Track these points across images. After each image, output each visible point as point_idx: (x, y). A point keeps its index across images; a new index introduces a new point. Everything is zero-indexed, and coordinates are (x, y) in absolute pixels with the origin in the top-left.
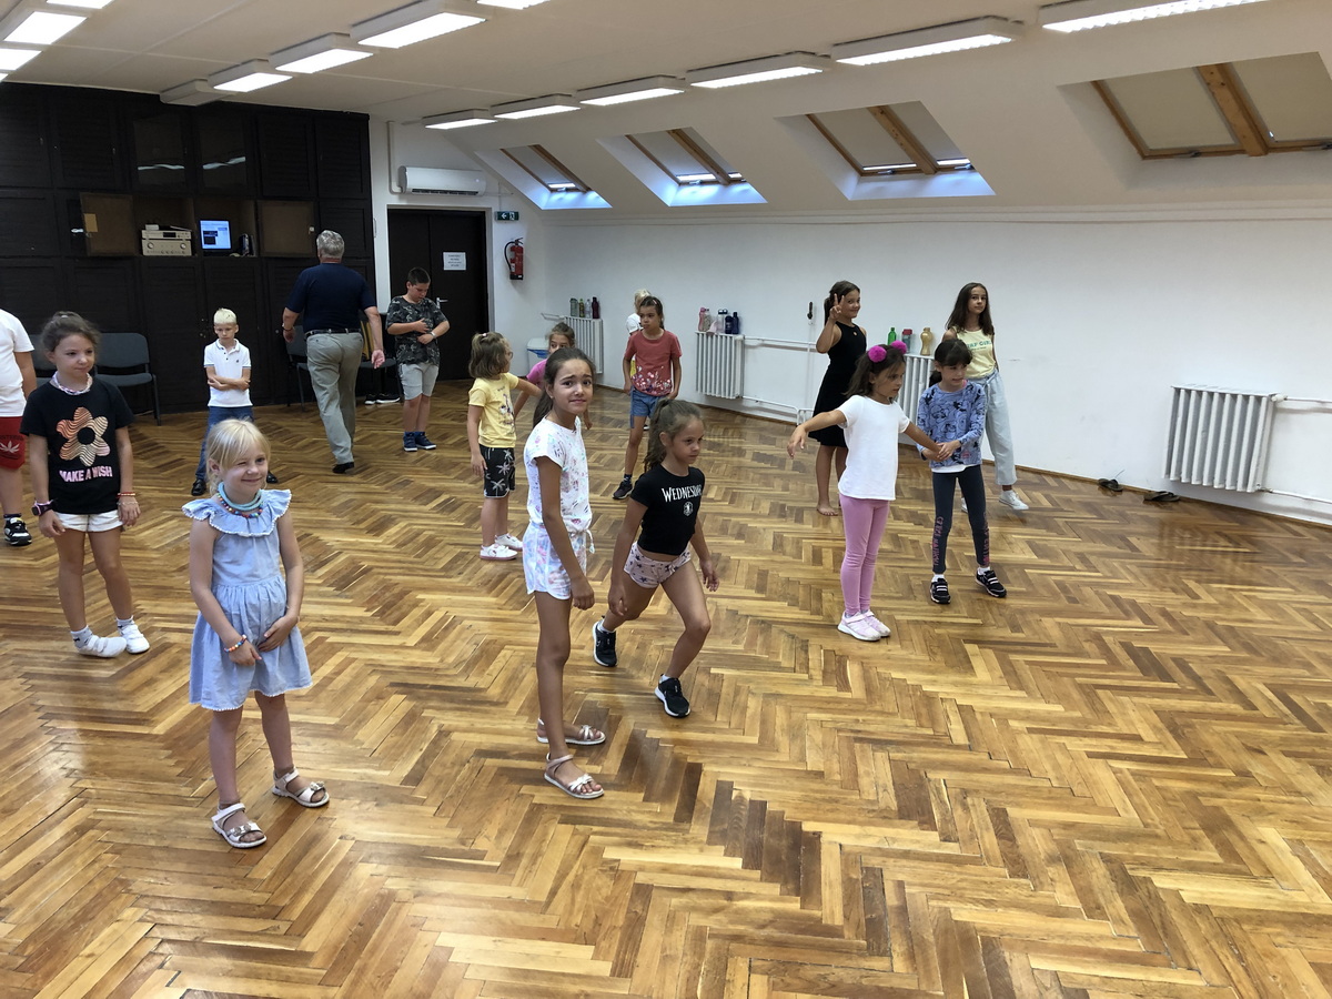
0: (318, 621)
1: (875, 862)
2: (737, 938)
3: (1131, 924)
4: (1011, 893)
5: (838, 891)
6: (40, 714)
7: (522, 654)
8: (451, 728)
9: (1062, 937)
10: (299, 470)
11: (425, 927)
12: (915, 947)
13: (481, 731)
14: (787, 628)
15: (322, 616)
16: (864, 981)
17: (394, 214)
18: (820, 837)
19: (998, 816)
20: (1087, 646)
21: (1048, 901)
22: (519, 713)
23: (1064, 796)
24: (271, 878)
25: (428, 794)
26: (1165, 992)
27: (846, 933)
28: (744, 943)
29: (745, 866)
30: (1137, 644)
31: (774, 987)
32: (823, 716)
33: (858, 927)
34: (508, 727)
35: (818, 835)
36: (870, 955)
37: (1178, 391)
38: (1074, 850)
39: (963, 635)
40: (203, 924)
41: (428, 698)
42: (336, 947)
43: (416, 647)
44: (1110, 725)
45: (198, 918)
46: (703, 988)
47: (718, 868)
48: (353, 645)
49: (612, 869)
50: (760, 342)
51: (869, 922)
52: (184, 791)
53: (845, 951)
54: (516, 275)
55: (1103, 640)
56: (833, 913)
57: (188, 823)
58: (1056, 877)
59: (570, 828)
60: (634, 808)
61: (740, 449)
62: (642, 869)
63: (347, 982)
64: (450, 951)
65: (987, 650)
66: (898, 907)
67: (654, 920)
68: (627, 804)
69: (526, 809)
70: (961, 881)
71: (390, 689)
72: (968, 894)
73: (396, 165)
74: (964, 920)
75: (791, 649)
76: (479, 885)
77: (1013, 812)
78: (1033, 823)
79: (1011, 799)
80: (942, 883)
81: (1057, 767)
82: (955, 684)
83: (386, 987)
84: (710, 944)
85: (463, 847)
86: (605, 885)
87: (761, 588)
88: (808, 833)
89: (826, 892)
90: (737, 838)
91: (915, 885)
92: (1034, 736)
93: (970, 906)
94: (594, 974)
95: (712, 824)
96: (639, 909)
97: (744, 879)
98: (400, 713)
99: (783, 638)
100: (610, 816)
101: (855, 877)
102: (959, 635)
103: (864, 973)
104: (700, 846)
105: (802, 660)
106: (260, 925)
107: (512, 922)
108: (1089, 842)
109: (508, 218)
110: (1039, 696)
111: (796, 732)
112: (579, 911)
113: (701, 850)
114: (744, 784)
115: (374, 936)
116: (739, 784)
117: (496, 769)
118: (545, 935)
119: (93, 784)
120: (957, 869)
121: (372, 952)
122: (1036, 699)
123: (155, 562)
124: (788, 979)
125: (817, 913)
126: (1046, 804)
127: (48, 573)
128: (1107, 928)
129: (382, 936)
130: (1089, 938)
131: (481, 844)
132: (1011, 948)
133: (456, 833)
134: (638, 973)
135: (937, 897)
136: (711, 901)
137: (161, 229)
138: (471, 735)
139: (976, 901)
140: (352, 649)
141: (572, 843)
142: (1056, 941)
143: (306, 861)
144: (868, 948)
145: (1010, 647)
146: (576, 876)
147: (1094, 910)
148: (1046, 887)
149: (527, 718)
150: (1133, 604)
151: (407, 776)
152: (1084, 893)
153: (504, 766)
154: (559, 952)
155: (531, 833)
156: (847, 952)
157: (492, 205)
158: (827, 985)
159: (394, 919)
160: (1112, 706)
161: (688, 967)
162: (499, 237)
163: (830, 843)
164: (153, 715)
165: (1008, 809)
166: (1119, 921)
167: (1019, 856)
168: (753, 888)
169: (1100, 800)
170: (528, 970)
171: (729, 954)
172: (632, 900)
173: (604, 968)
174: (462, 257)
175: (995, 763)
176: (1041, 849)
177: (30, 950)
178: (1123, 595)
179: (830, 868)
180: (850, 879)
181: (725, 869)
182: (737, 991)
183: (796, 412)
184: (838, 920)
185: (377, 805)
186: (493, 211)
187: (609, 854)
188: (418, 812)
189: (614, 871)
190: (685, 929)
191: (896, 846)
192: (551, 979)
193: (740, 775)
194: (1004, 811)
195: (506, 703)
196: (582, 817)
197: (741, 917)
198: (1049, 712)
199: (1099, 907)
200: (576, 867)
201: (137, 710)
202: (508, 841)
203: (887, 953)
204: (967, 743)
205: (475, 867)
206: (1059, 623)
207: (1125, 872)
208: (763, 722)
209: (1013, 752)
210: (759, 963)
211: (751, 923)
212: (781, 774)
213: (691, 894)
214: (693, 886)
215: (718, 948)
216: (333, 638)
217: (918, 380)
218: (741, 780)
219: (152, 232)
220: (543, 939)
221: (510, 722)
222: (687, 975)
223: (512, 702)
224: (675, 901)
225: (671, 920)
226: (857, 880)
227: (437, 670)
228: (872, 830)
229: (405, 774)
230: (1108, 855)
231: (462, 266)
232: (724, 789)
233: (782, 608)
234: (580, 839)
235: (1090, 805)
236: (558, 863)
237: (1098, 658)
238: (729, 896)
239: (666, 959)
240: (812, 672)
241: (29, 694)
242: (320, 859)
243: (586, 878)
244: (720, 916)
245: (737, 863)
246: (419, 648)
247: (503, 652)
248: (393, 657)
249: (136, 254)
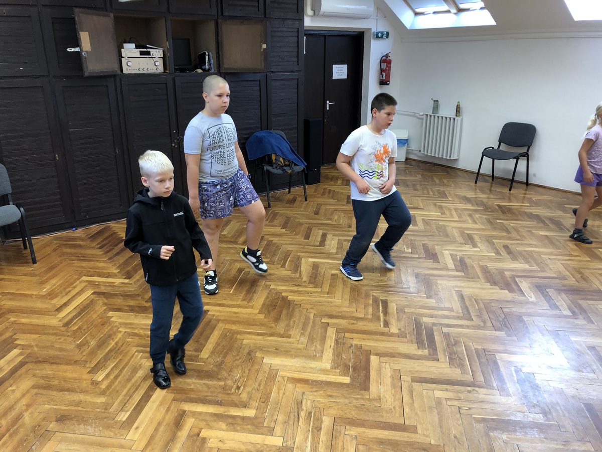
54: (385, 82)
109: (382, 37)
137: (137, 47)
162: (374, 51)
174: (345, 68)
186: (373, 31)
219: (129, 49)
249: (119, 72)
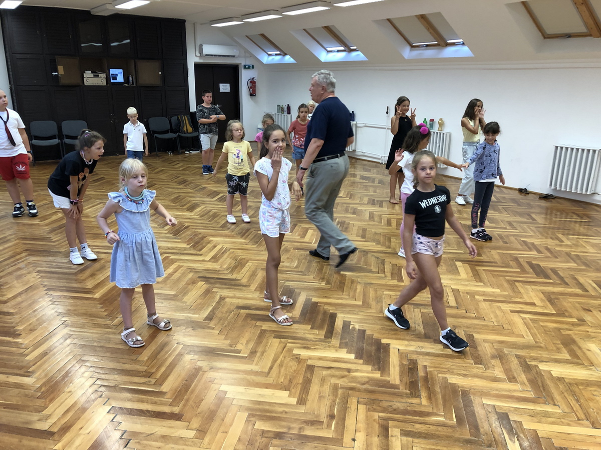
0: (166, 249)
1: (414, 357)
2: (352, 389)
3: (529, 385)
4: (475, 371)
5: (398, 369)
6: (45, 289)
7: (257, 264)
8: (225, 296)
9: (497, 390)
10: (155, 183)
11: (215, 382)
12: (431, 394)
13: (238, 298)
14: (375, 254)
15: (167, 247)
16: (409, 408)
17: (197, 66)
18: (389, 345)
19: (470, 338)
20: (511, 263)
21: (491, 375)
22: (255, 290)
23: (499, 329)
24: (147, 360)
25: (215, 325)
26: (543, 415)
27: (401, 388)
28: (356, 391)
29: (356, 358)
30: (534, 262)
31: (368, 410)
32: (391, 293)
33: (406, 385)
34: (250, 296)
35: (388, 345)
36: (412, 397)
37: (557, 147)
38: (504, 353)
39: (455, 258)
40: (118, 379)
41: (215, 283)
42: (176, 390)
43: (209, 261)
44: (521, 298)
45: (116, 376)
46: (337, 410)
47: (344, 358)
48: (181, 260)
49: (297, 358)
50: (364, 125)
51: (412, 383)
52: (109, 322)
53: (400, 395)
54: (252, 94)
55: (519, 260)
56: (395, 379)
57: (111, 336)
58: (495, 364)
59: (278, 340)
60: (307, 332)
61: (354, 174)
62: (310, 358)
63: (181, 405)
64: (226, 392)
65: (466, 265)
66: (424, 377)
67: (316, 381)
68: (304, 330)
69: (259, 332)
70: (452, 365)
71: (198, 279)
72: (455, 371)
73: (198, 43)
74: (454, 382)
75: (377, 264)
76: (238, 365)
77: (476, 336)
78: (485, 341)
79: (475, 330)
80: (444, 366)
81: (496, 316)
82: (451, 279)
83: (198, 407)
84: (340, 391)
85: (231, 348)
86: (293, 365)
87: (363, 236)
88: (384, 344)
89: (392, 370)
90: (352, 346)
91: (431, 367)
92: (486, 303)
93: (456, 376)
94: (289, 403)
95: (341, 339)
96: (309, 376)
97: (355, 363)
98: (203, 290)
99: (373, 258)
100: (296, 335)
101: (405, 363)
102: (453, 258)
103: (408, 405)
104: (336, 349)
105: (382, 268)
106: (143, 380)
107: (253, 380)
108: (510, 349)
109: (249, 68)
110: (489, 285)
111: (379, 300)
112: (282, 376)
113: (336, 351)
114: (355, 322)
115: (193, 386)
116: (354, 322)
117: (245, 314)
118: (267, 386)
119: (69, 319)
120: (451, 360)
121: (192, 392)
122: (488, 286)
123: (93, 223)
124: (374, 407)
125: (388, 379)
126: (492, 333)
127: (46, 227)
128: (517, 387)
129: (196, 386)
130: (510, 391)
131: (239, 347)
132: (474, 394)
133: (228, 342)
134: (308, 403)
135: (441, 372)
136: (341, 373)
137: (92, 73)
138: (235, 299)
139: (459, 375)
140: (181, 261)
141: (279, 346)
142: (494, 392)
143: (162, 353)
144: (410, 394)
145: (476, 263)
146: (281, 361)
147: (512, 379)
148: (490, 369)
149: (259, 292)
150: (533, 244)
151: (206, 317)
152: (508, 371)
153: (249, 313)
154: (273, 394)
155: (261, 342)
156: (401, 396)
157: (241, 61)
158: (392, 410)
159: (201, 379)
160: (522, 289)
161: (330, 401)
162: (245, 77)
163: (394, 348)
164: (94, 290)
165: (474, 335)
166: (523, 384)
167: (479, 355)
168: (359, 367)
169: (515, 331)
170: (260, 401)
171: (348, 396)
172: (306, 372)
173: (294, 401)
174: (228, 85)
175: (468, 314)
176: (488, 352)
177: (43, 389)
178: (528, 240)
179: (394, 360)
180: (403, 364)
181: (347, 359)
182: (352, 412)
183: (380, 157)
184: (397, 382)
185: (193, 330)
186: (242, 64)
187: (296, 352)
188: (211, 332)
189: (298, 358)
190: (329, 384)
191: (423, 350)
192: (270, 405)
193: (354, 318)
194: (473, 336)
195: (249, 286)
196: (283, 336)
197: (354, 379)
198: (493, 292)
199: (514, 378)
200: (281, 357)
201: (87, 287)
202: (251, 346)
203: (418, 396)
204: (456, 305)
205: (236, 357)
206: (499, 253)
207: (526, 362)
208: (364, 295)
209: (477, 310)
210: (362, 400)
211: (359, 382)
212: (372, 318)
213: (332, 370)
214: (333, 366)
215: (344, 393)
216: (173, 257)
217: (436, 142)
218: (354, 320)
219: (88, 74)
220: (267, 388)
221: (252, 294)
222: (330, 404)
223: (252, 285)
224: (325, 372)
225: (323, 380)
226: (406, 364)
227: (219, 271)
228: (413, 343)
229: (205, 316)
230: (519, 355)
231: (228, 90)
232: (346, 325)
233: (373, 245)
234: (283, 345)
235: (511, 333)
236: (273, 355)
237: (516, 268)
238: (349, 370)
239: (321, 397)
240: (386, 273)
241: (40, 280)
242: (168, 353)
243: (285, 362)
244: (345, 379)
245: (352, 356)
246: (211, 261)
247: (248, 264)
248: (199, 265)
249: (81, 84)
